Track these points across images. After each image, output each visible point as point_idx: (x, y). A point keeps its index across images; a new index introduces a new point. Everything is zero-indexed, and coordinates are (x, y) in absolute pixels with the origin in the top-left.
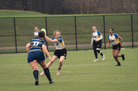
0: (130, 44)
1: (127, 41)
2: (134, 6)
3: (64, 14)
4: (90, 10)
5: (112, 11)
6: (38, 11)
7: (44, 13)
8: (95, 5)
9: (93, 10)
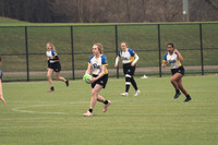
0: (157, 69)
1: (151, 66)
2: (161, 10)
3: (53, 22)
4: (95, 17)
5: (128, 18)
6: (13, 17)
7: (22, 19)
8: (102, 8)
9: (98, 17)
